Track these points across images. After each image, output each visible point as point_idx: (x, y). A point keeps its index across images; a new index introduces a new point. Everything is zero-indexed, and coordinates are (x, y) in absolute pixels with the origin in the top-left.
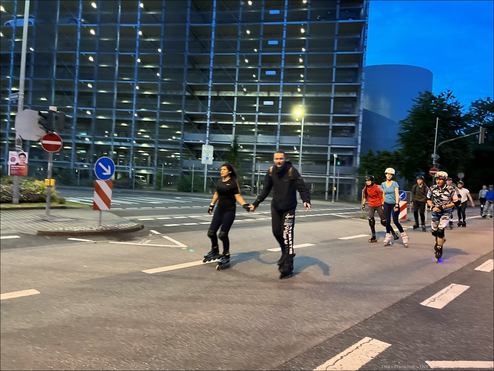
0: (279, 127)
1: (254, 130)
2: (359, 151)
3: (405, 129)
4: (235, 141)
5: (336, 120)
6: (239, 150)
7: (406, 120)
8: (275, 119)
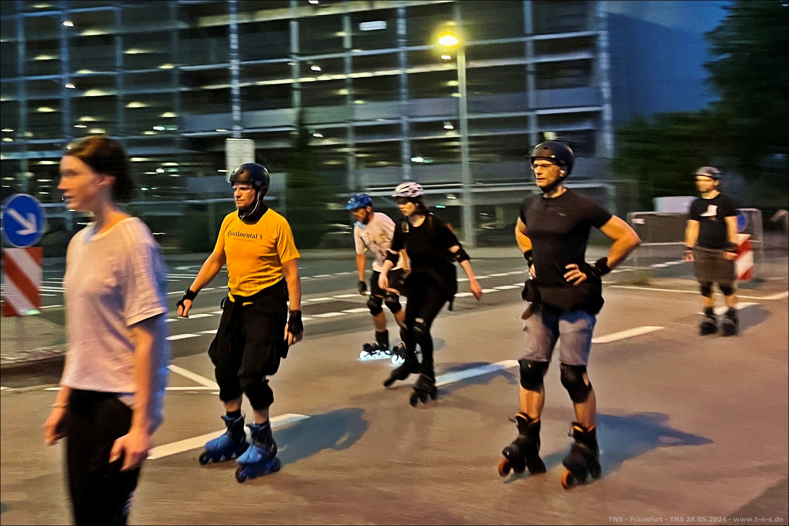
0: (404, 81)
1: (344, 92)
2: (607, 117)
3: (720, 51)
4: (301, 123)
5: (541, 48)
6: (314, 143)
7: (720, 29)
8: (390, 61)
